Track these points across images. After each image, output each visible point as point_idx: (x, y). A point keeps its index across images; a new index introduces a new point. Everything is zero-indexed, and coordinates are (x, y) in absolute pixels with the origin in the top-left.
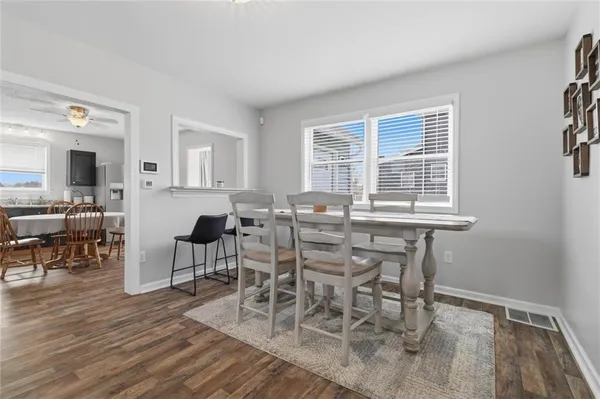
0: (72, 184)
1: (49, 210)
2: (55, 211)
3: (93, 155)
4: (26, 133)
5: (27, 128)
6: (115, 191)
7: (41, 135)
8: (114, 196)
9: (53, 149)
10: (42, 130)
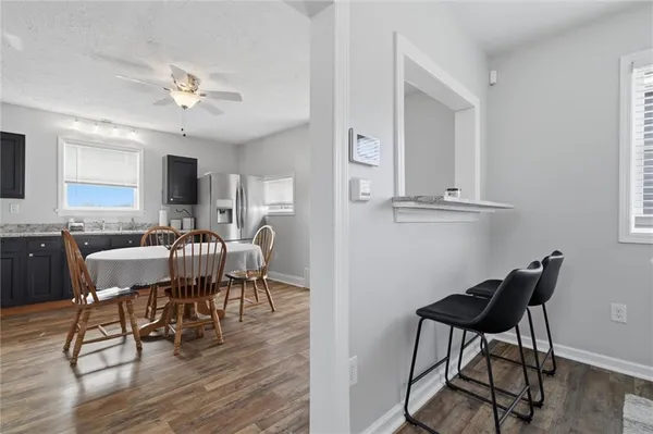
0: (169, 202)
1: (143, 240)
2: (152, 240)
3: (193, 163)
4: (115, 133)
5: (116, 126)
6: (222, 212)
7: (133, 136)
8: (220, 218)
9: (147, 154)
10: (134, 129)
